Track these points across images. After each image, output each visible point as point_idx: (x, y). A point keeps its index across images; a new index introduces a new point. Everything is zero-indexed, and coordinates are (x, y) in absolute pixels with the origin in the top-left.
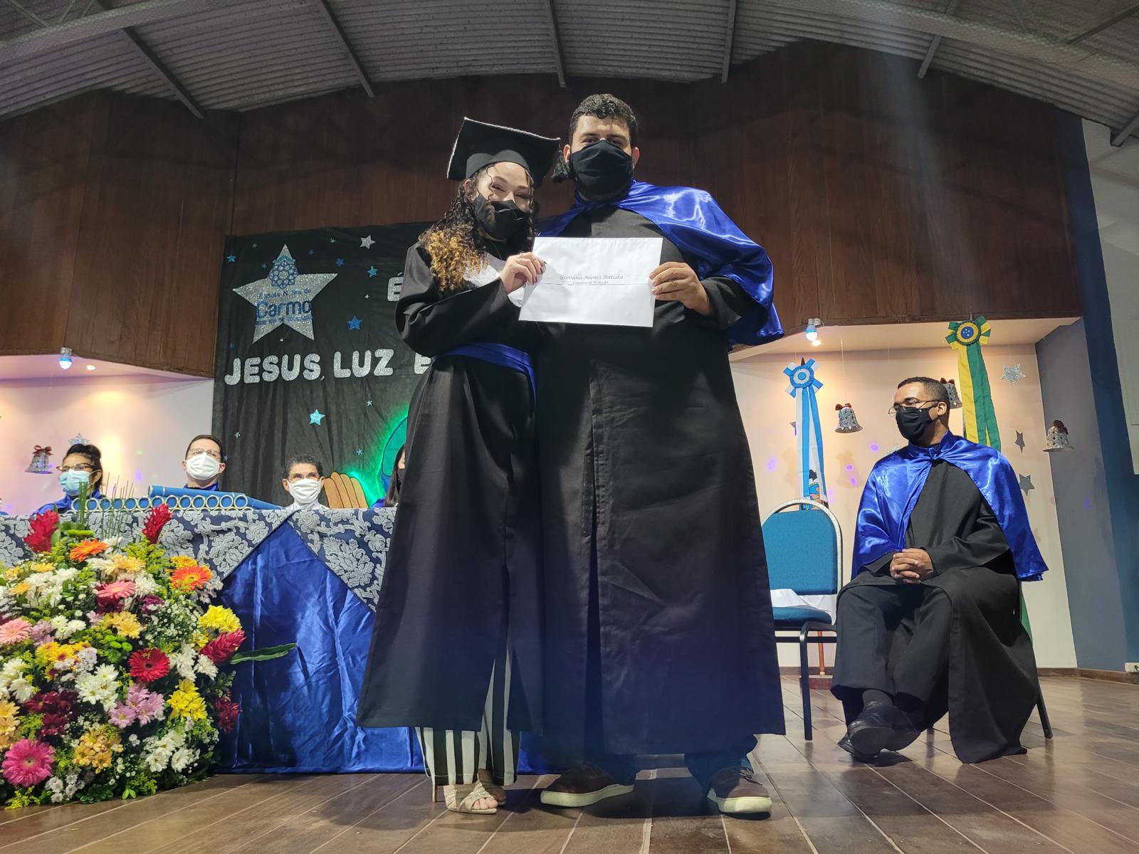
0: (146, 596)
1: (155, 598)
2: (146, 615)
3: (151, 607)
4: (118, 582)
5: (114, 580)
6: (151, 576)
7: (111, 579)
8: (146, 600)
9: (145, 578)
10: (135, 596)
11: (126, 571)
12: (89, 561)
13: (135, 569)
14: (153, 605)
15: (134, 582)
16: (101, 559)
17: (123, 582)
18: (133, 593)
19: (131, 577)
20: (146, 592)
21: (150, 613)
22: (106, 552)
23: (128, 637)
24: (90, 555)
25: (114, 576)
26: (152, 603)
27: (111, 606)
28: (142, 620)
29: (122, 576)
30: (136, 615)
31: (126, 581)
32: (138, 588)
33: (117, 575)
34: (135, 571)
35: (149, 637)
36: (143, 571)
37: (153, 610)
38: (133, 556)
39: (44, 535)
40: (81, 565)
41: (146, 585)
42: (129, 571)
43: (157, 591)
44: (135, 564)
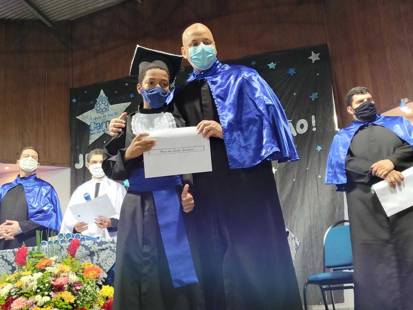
0: (74, 283)
1: (78, 284)
2: (76, 292)
3: (78, 288)
4: (61, 277)
5: (58, 277)
6: (74, 273)
7: (57, 276)
8: (75, 284)
9: (73, 274)
10: (70, 283)
11: (63, 272)
12: (46, 268)
13: (68, 270)
14: (78, 287)
15: (68, 276)
16: (51, 267)
17: (63, 277)
18: (68, 282)
19: (66, 274)
20: (74, 281)
21: (77, 290)
22: (52, 264)
23: (69, 302)
24: (46, 266)
25: (58, 275)
26: (78, 286)
27: (60, 288)
28: (74, 294)
29: (62, 274)
30: (71, 292)
31: (64, 277)
32: (71, 279)
33: (59, 274)
34: (68, 272)
35: (78, 302)
36: (71, 272)
37: (79, 289)
38: (65, 265)
39: (23, 258)
40: (43, 271)
41: (73, 278)
42: (65, 272)
43: (78, 280)
44: (67, 268)
